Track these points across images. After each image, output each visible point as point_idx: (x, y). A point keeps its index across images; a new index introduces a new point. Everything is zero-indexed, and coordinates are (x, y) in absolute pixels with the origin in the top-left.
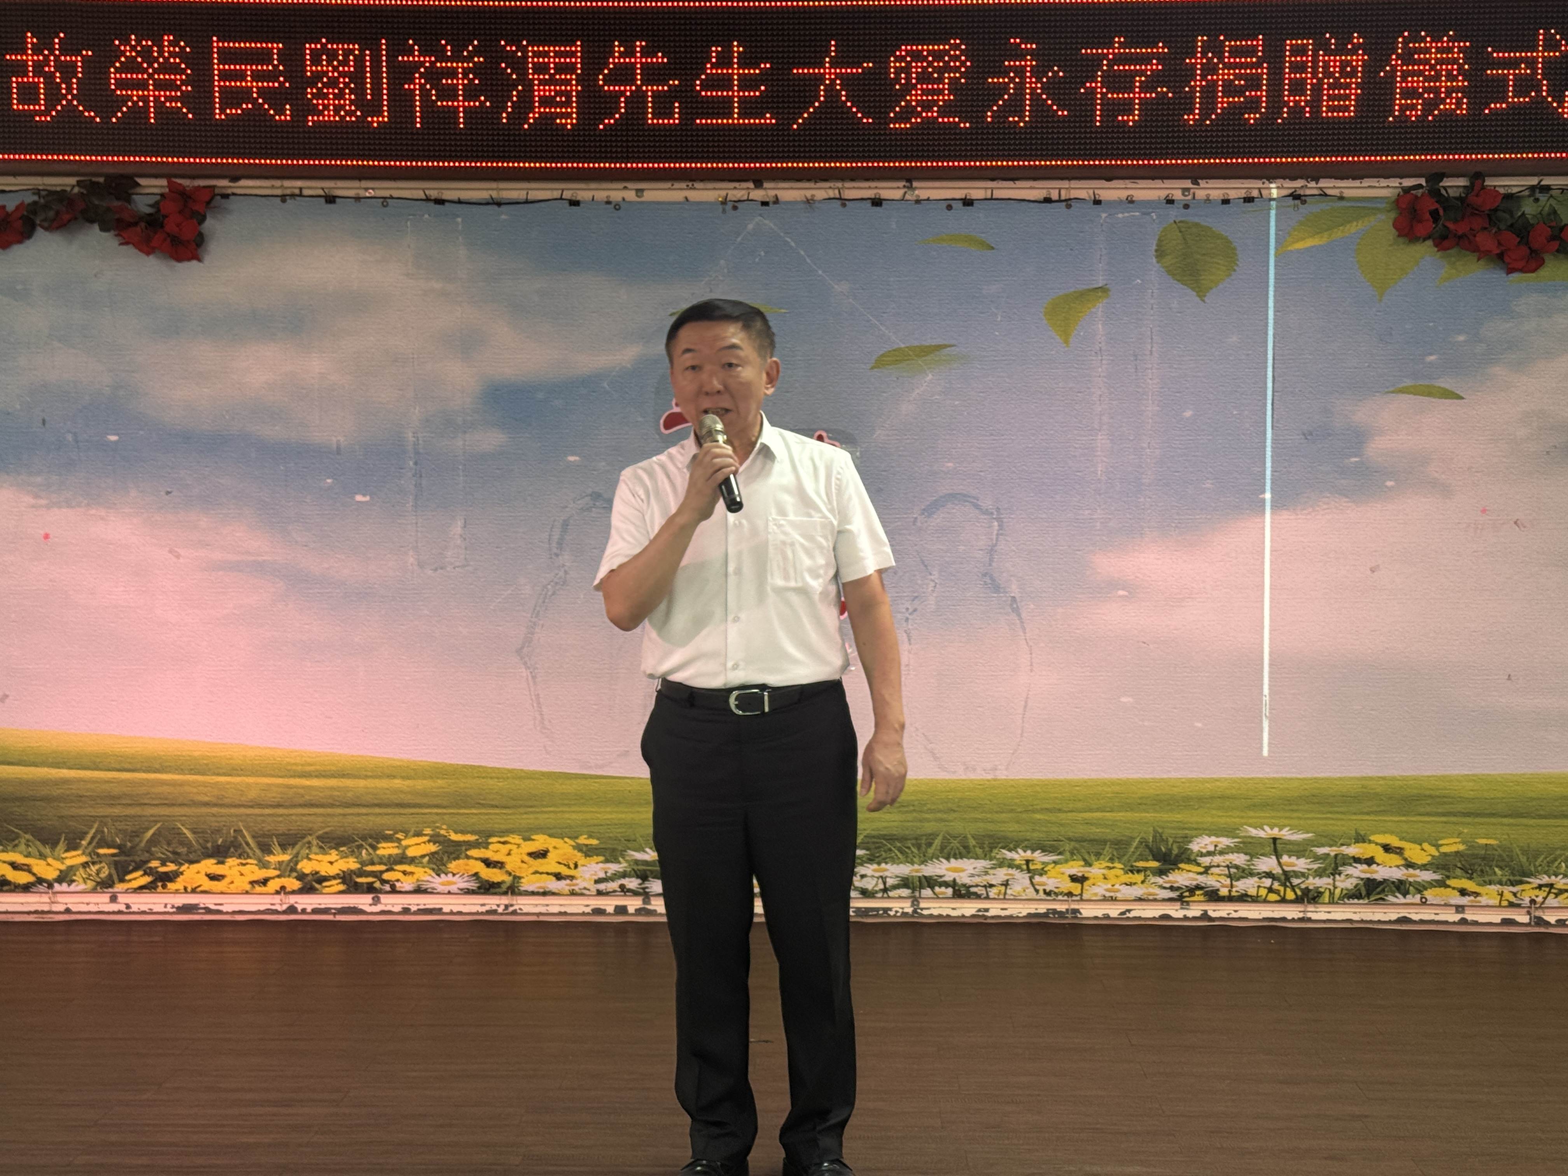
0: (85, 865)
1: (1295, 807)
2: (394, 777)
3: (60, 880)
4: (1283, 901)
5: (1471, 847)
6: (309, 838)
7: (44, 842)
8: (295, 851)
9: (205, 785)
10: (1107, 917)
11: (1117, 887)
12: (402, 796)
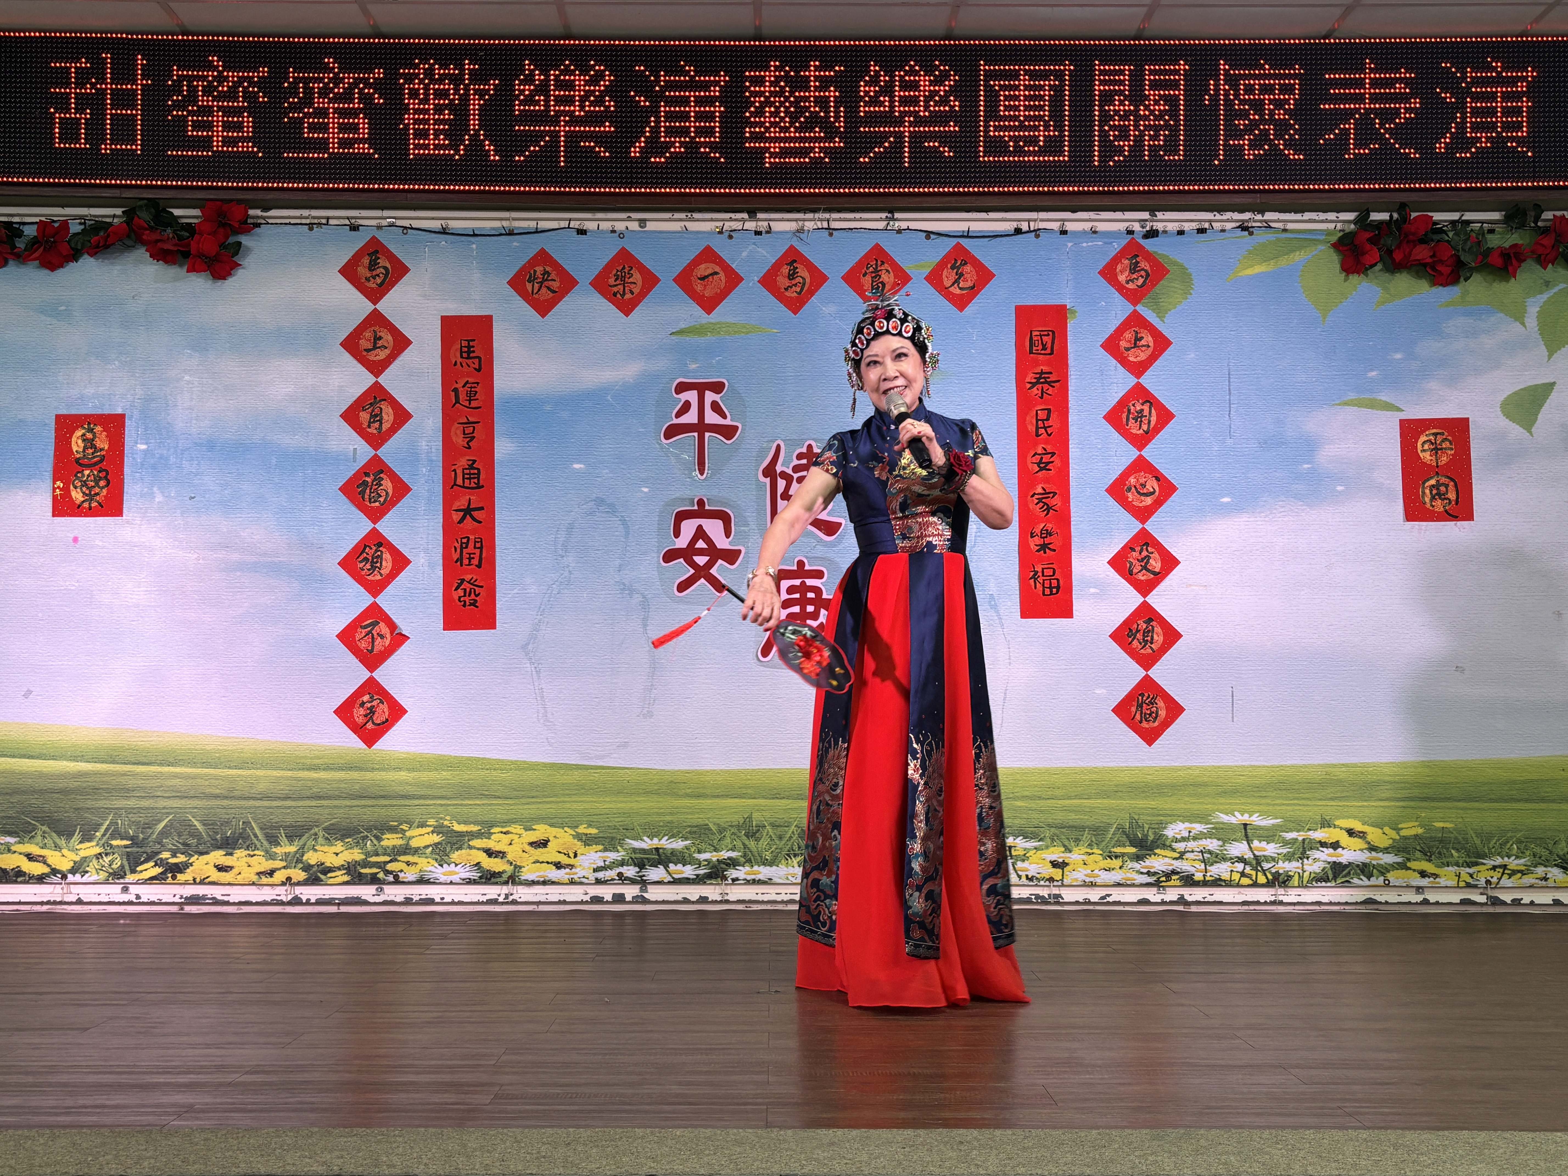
0: (99, 856)
1: (1264, 794)
2: (400, 769)
3: (73, 871)
4: (1255, 885)
5: (1428, 830)
6: (316, 830)
7: (60, 834)
8: (302, 842)
9: (216, 778)
10: (1087, 902)
11: (1096, 872)
12: (408, 788)
